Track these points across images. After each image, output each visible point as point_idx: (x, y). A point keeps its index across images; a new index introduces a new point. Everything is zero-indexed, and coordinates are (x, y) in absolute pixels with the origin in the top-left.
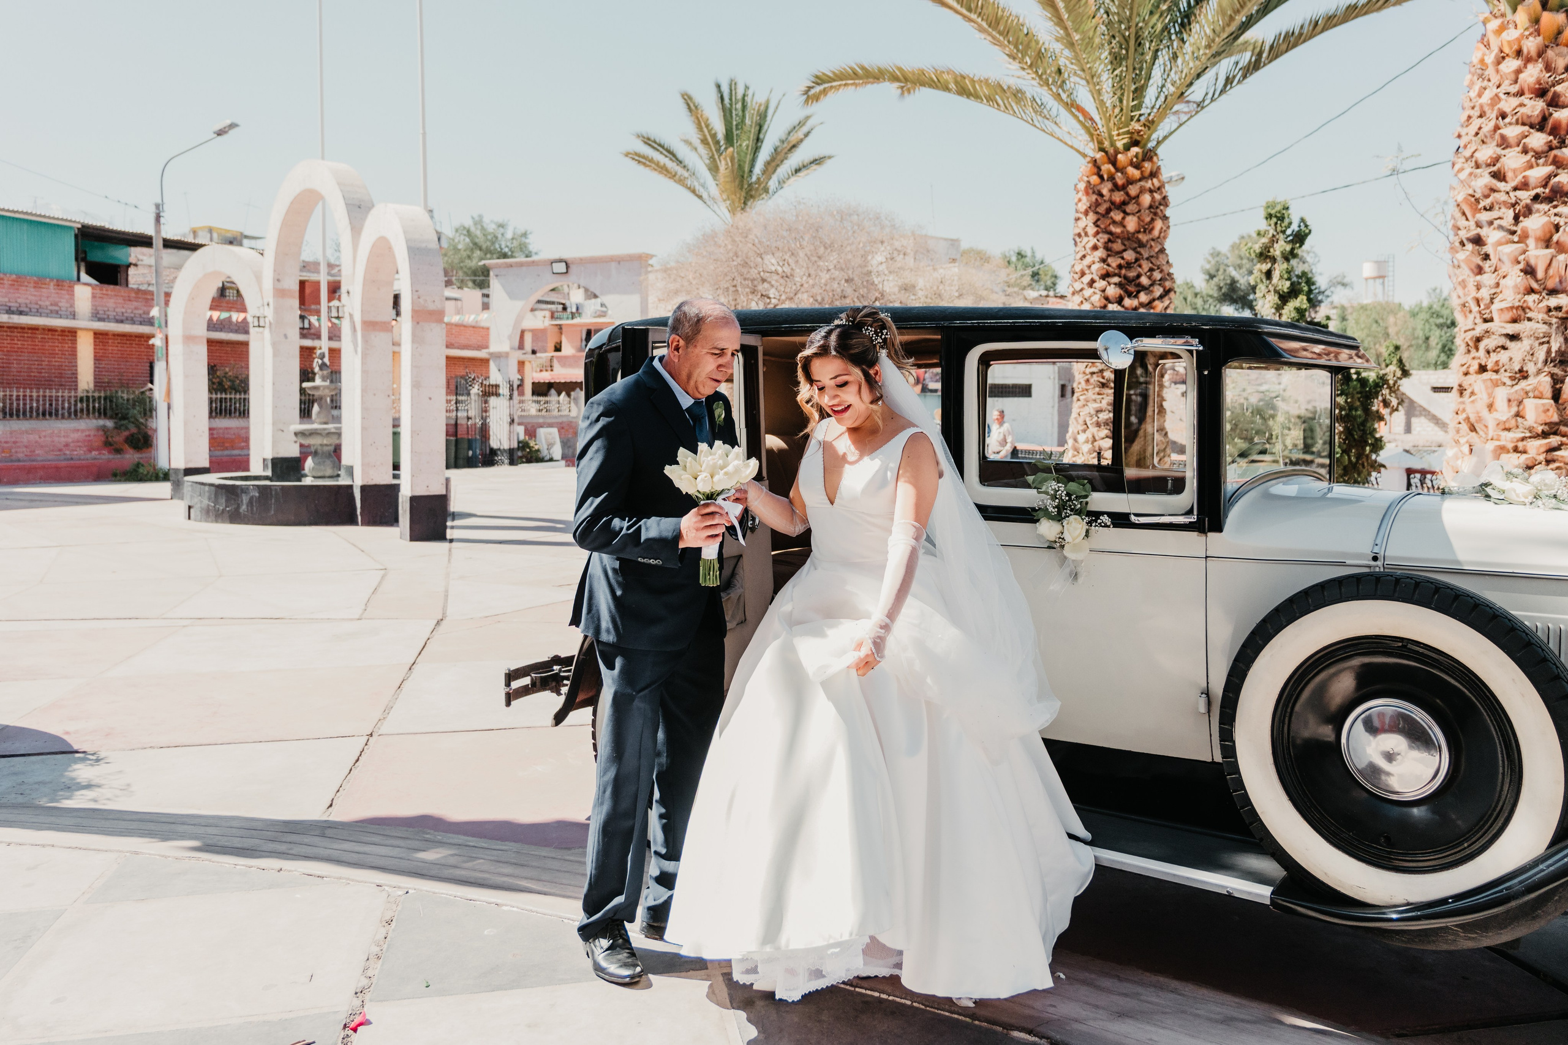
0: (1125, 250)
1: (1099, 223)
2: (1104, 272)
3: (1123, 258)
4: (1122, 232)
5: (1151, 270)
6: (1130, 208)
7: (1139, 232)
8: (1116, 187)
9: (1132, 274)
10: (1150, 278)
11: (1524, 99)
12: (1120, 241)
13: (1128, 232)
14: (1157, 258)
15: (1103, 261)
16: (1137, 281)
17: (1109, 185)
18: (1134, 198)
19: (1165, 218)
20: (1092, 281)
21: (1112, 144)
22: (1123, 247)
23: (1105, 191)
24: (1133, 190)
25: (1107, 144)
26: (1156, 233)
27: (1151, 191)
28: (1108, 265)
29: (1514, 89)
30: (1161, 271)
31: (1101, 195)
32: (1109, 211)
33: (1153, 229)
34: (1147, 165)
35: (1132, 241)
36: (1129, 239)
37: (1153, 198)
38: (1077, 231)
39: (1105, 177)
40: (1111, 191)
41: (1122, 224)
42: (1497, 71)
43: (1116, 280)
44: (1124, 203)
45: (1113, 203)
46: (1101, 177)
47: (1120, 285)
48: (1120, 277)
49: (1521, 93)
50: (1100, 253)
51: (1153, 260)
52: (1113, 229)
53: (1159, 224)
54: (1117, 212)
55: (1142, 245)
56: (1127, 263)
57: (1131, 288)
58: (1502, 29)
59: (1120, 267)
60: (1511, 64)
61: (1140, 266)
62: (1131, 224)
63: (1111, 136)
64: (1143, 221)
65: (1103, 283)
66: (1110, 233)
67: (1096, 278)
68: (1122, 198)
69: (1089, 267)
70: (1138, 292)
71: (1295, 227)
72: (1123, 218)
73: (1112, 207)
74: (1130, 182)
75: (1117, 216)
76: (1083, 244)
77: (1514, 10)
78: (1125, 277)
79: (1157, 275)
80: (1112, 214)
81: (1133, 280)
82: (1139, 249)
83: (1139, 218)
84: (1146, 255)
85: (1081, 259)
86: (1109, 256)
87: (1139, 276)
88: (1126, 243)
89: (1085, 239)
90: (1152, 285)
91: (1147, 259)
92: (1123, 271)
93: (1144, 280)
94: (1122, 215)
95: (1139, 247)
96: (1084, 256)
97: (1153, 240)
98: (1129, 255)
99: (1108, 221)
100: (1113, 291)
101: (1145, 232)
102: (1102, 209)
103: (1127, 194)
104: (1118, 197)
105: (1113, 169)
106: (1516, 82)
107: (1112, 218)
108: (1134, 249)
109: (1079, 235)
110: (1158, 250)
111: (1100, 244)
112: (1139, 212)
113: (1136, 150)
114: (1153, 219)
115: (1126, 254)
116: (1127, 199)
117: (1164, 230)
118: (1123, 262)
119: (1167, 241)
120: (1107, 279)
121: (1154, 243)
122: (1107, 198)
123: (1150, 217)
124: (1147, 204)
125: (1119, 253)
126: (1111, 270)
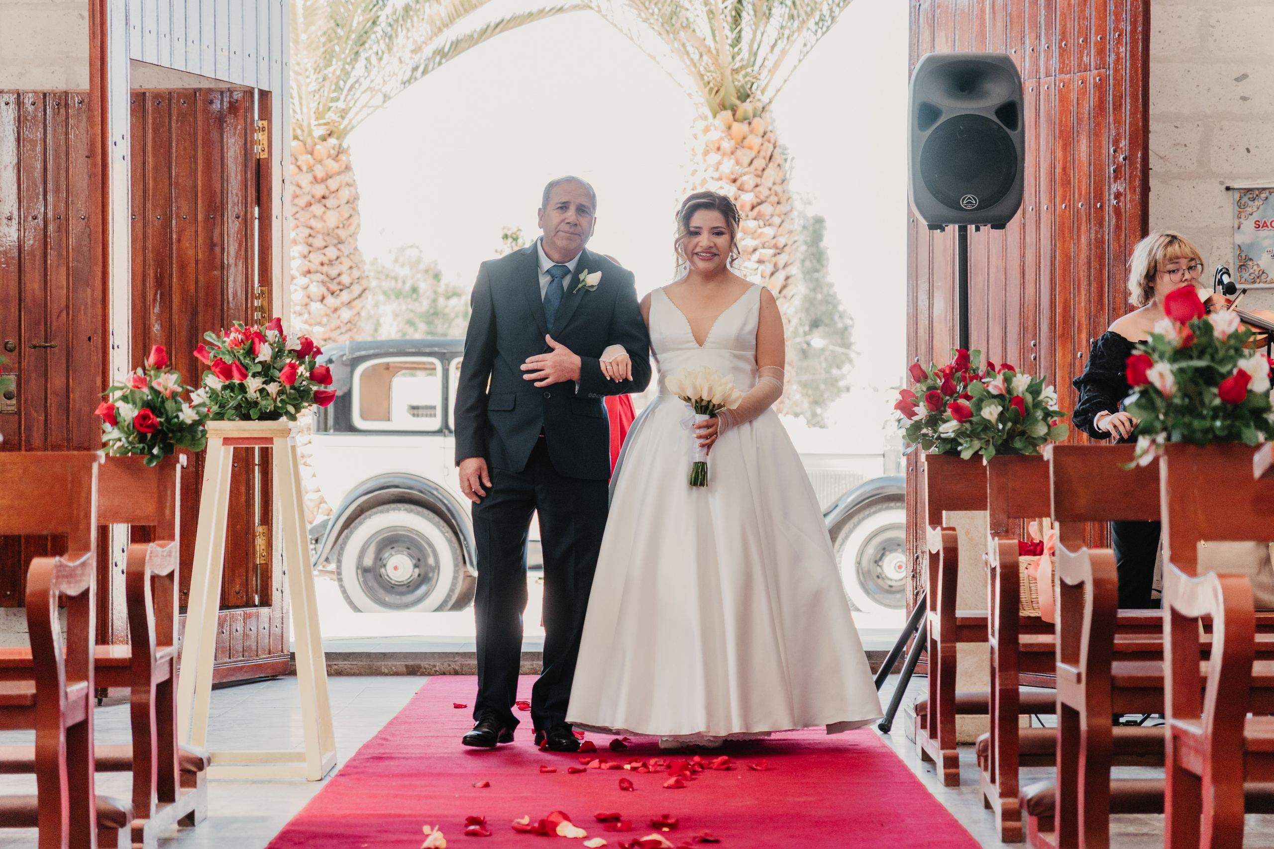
0: (326, 247)
1: (297, 216)
2: (306, 269)
3: (325, 254)
4: (323, 227)
5: (351, 268)
6: (330, 202)
7: (338, 227)
8: (316, 180)
9: (333, 272)
10: (350, 275)
11: (722, 183)
12: (320, 236)
13: (328, 227)
14: (354, 254)
15: (305, 257)
16: (339, 280)
17: (310, 177)
18: (334, 192)
19: (359, 214)
21: (310, 134)
22: (324, 244)
23: (304, 185)
24: (333, 184)
26: (352, 229)
27: (347, 186)
28: (310, 261)
29: (716, 175)
30: (359, 268)
31: (300, 187)
32: (310, 204)
33: (350, 225)
34: (343, 158)
35: (333, 236)
36: (329, 234)
37: (349, 192)
39: (305, 168)
40: (311, 183)
41: (322, 218)
42: (705, 160)
43: (320, 277)
44: (324, 197)
45: (313, 196)
46: (299, 168)
47: (323, 282)
48: (322, 274)
49: (720, 179)
50: (302, 247)
51: (352, 256)
52: (313, 223)
53: (354, 220)
54: (318, 205)
55: (341, 242)
57: (334, 287)
58: (706, 130)
59: (322, 264)
60: (714, 157)
61: (341, 263)
62: (332, 219)
64: (342, 216)
65: (305, 281)
66: (311, 228)
67: (297, 274)
68: (323, 192)
70: (341, 290)
72: (324, 213)
74: (330, 177)
75: (317, 209)
77: (715, 117)
78: (327, 275)
79: (356, 273)
80: (313, 208)
82: (340, 246)
83: (339, 212)
84: (346, 253)
86: (310, 252)
87: (339, 275)
88: (327, 238)
90: (352, 284)
91: (347, 256)
92: (325, 269)
93: (345, 279)
94: (323, 209)
95: (339, 243)
97: (350, 236)
98: (332, 252)
100: (316, 289)
101: (343, 227)
102: (302, 201)
103: (327, 187)
104: (319, 190)
105: (312, 162)
106: (717, 170)
108: (335, 245)
110: (353, 246)
111: (300, 239)
112: (338, 207)
113: (332, 141)
114: (351, 216)
115: (326, 251)
116: (327, 193)
117: (359, 226)
118: (325, 260)
119: (359, 237)
120: (308, 275)
121: (350, 239)
122: (306, 190)
123: (347, 215)
124: (345, 201)
125: (319, 249)
126: (313, 267)
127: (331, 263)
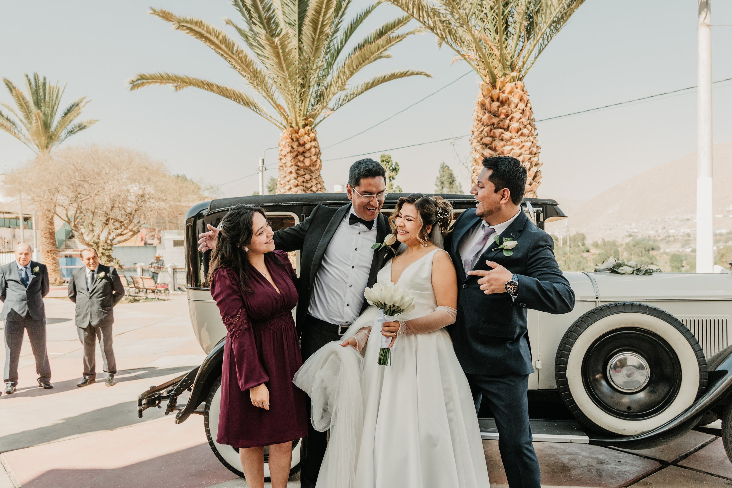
0: (305, 174)
1: (292, 161)
2: (296, 184)
3: (304, 178)
4: (304, 166)
5: (317, 184)
6: (307, 154)
7: (310, 166)
8: (300, 145)
9: (309, 185)
10: (316, 187)
12: (302, 170)
13: (306, 166)
14: (318, 178)
15: (296, 179)
16: (311, 189)
17: (297, 143)
18: (308, 150)
19: (321, 160)
20: (290, 189)
21: (297, 124)
22: (304, 173)
23: (295, 146)
24: (307, 146)
25: (294, 125)
26: (317, 167)
27: (315, 147)
28: (298, 181)
30: (321, 184)
31: (292, 148)
32: (297, 155)
33: (316, 165)
34: (312, 135)
35: (308, 170)
36: (306, 169)
37: (316, 150)
38: (281, 164)
39: (295, 140)
40: (298, 146)
41: (303, 162)
42: (491, 106)
43: (302, 188)
44: (304, 152)
45: (299, 152)
46: (292, 139)
47: (304, 190)
48: (303, 186)
49: (500, 116)
50: (294, 175)
51: (317, 179)
52: (299, 164)
53: (318, 163)
54: (301, 156)
55: (312, 172)
56: (307, 180)
59: (303, 182)
60: (496, 104)
61: (312, 182)
62: (307, 162)
63: (296, 121)
64: (312, 161)
66: (298, 166)
67: (292, 187)
68: (303, 150)
69: (289, 182)
71: (393, 166)
72: (304, 159)
73: (299, 154)
74: (306, 142)
75: (301, 158)
76: (284, 170)
78: (306, 187)
79: (319, 186)
80: (299, 157)
81: (309, 188)
82: (311, 174)
83: (310, 159)
84: (314, 177)
85: (284, 178)
86: (298, 177)
87: (311, 187)
88: (305, 171)
89: (285, 169)
90: (317, 191)
91: (315, 179)
92: (305, 184)
93: (314, 189)
94: (303, 158)
96: (285, 177)
97: (316, 170)
98: (307, 177)
99: (297, 160)
101: (313, 166)
102: (293, 155)
103: (305, 148)
104: (301, 149)
105: (298, 136)
107: (298, 159)
108: (309, 174)
109: (282, 166)
110: (318, 175)
111: (294, 171)
112: (310, 156)
113: (308, 128)
114: (316, 161)
115: (305, 176)
116: (305, 150)
117: (320, 166)
118: (305, 180)
119: (321, 171)
120: (297, 187)
121: (317, 171)
122: (296, 149)
123: (315, 159)
124: (314, 153)
125: (302, 175)
126: (299, 184)
127: (307, 181)
